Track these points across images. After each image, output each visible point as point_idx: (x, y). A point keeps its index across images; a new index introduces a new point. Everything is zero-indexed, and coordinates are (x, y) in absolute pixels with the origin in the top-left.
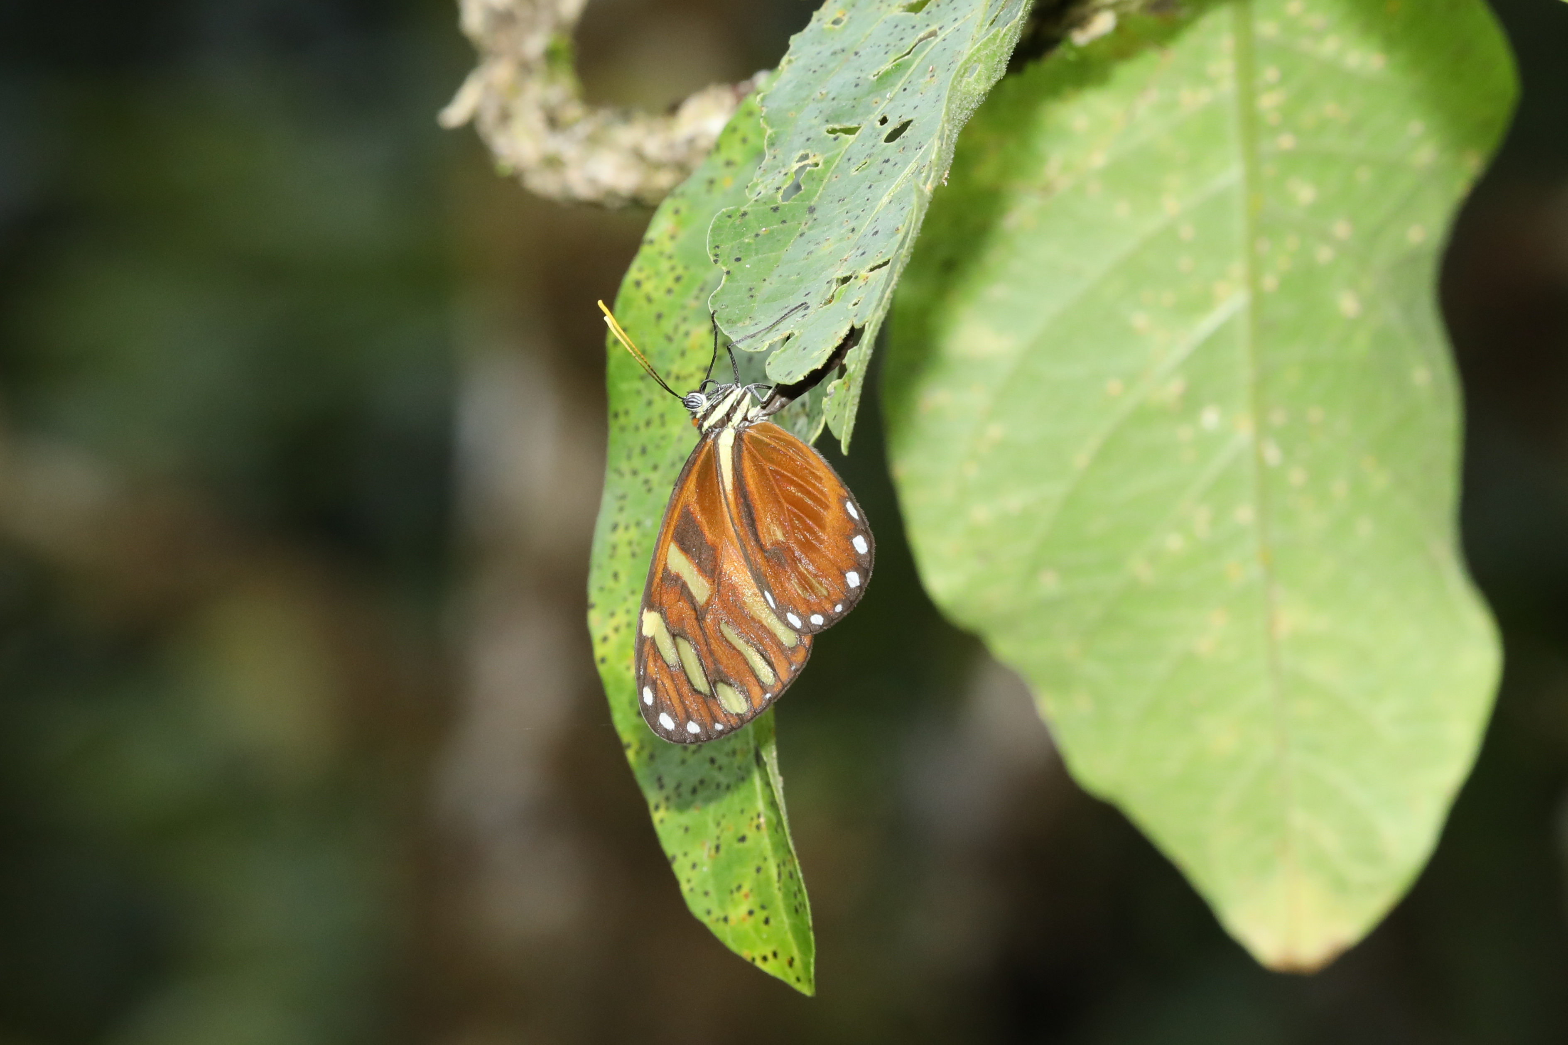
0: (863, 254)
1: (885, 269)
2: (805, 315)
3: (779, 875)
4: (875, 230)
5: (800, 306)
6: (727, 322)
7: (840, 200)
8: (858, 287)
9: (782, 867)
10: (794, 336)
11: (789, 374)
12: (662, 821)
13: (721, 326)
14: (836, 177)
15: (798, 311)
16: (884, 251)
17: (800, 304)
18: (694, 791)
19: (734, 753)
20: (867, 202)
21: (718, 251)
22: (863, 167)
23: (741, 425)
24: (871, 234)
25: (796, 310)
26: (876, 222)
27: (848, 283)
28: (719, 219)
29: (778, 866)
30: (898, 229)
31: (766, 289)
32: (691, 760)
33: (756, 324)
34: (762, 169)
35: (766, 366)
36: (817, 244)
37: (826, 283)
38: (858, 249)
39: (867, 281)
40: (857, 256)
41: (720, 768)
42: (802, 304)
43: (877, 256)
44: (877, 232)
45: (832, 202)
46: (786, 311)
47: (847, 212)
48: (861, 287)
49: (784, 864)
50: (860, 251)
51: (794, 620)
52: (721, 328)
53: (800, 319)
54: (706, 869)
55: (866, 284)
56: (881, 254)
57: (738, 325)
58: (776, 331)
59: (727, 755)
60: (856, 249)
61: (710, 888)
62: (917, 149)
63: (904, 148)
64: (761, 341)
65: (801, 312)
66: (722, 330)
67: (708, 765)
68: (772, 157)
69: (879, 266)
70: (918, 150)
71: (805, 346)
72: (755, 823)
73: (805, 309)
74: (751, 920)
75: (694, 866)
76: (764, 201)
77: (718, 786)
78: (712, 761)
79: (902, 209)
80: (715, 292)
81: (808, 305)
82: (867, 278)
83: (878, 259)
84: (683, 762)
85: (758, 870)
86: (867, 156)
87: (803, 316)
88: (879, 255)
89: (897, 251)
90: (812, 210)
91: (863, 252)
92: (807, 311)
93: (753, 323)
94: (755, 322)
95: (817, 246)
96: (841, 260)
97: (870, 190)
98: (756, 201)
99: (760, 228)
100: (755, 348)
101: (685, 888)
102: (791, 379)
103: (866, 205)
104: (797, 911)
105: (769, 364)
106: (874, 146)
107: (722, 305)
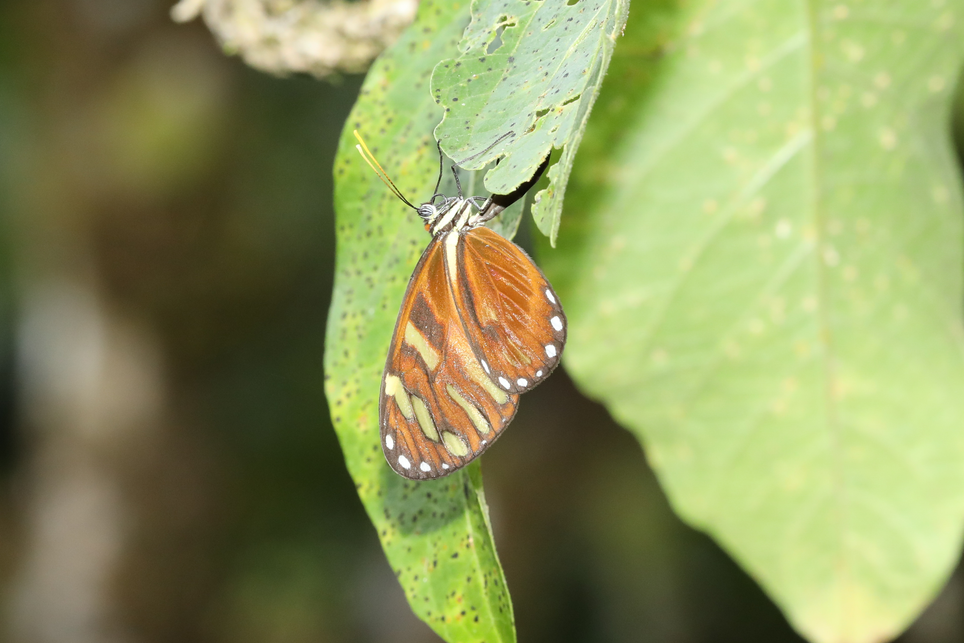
0: (557, 92)
1: (577, 103)
2: (513, 141)
3: (486, 583)
4: (565, 73)
5: (507, 134)
6: (450, 148)
7: (534, 51)
8: (555, 118)
9: (488, 577)
10: (505, 157)
11: (503, 186)
12: (389, 544)
13: (446, 151)
14: (530, 34)
15: (506, 138)
16: (574, 89)
17: (507, 132)
18: (415, 519)
19: (447, 488)
20: (556, 52)
21: (439, 94)
22: (551, 25)
23: (464, 229)
24: (563, 77)
25: (505, 137)
26: (565, 67)
27: (547, 114)
28: (439, 68)
29: (485, 576)
30: (585, 72)
31: (478, 122)
32: (412, 495)
33: (473, 149)
34: (469, 29)
35: (484, 181)
36: (517, 86)
37: (527, 116)
38: (553, 88)
39: (562, 112)
40: (552, 94)
41: (436, 501)
42: (509, 133)
43: (569, 93)
44: (567, 75)
45: (527, 52)
46: (497, 138)
47: (541, 61)
48: (557, 117)
49: (490, 574)
50: (555, 90)
51: (505, 383)
52: (445, 153)
53: (509, 144)
54: (426, 580)
55: (561, 115)
56: (572, 91)
57: (459, 150)
58: (490, 154)
59: (441, 490)
60: (551, 88)
61: (430, 595)
62: (594, 9)
63: (584, 9)
64: (478, 162)
65: (509, 139)
66: (447, 154)
67: (425, 499)
68: (477, 20)
69: (571, 101)
70: (596, 10)
71: (515, 165)
72: (465, 542)
73: (512, 136)
74: (464, 619)
75: (416, 578)
76: (473, 53)
77: (434, 515)
78: (429, 495)
79: (586, 56)
80: (438, 125)
81: (514, 133)
82: (562, 110)
83: (570, 95)
84: (405, 497)
85: (469, 579)
86: (554, 16)
87: (511, 142)
88: (570, 92)
89: (586, 88)
90: (511, 60)
91: (557, 90)
92: (514, 138)
93: (471, 148)
94: (473, 148)
95: (517, 87)
96: (539, 97)
97: (558, 42)
98: (467, 54)
99: (472, 75)
100: (475, 168)
101: (409, 595)
102: (506, 190)
103: (556, 54)
104: (501, 610)
105: (487, 179)
106: (559, 8)
107: (445, 136)
